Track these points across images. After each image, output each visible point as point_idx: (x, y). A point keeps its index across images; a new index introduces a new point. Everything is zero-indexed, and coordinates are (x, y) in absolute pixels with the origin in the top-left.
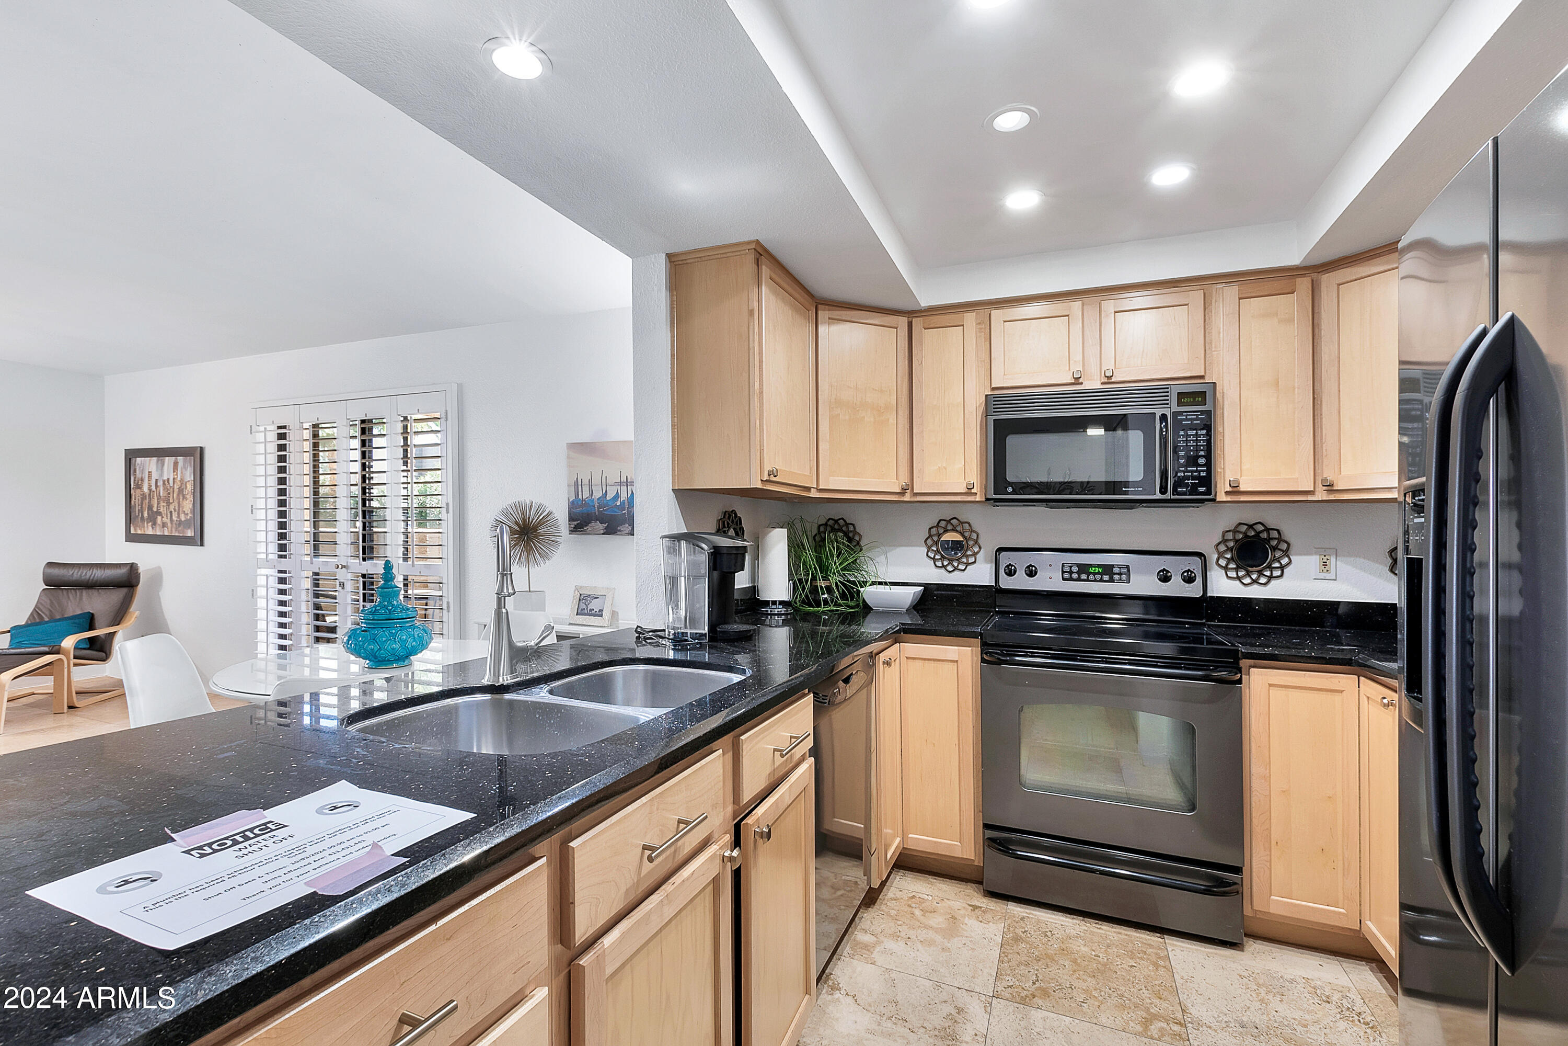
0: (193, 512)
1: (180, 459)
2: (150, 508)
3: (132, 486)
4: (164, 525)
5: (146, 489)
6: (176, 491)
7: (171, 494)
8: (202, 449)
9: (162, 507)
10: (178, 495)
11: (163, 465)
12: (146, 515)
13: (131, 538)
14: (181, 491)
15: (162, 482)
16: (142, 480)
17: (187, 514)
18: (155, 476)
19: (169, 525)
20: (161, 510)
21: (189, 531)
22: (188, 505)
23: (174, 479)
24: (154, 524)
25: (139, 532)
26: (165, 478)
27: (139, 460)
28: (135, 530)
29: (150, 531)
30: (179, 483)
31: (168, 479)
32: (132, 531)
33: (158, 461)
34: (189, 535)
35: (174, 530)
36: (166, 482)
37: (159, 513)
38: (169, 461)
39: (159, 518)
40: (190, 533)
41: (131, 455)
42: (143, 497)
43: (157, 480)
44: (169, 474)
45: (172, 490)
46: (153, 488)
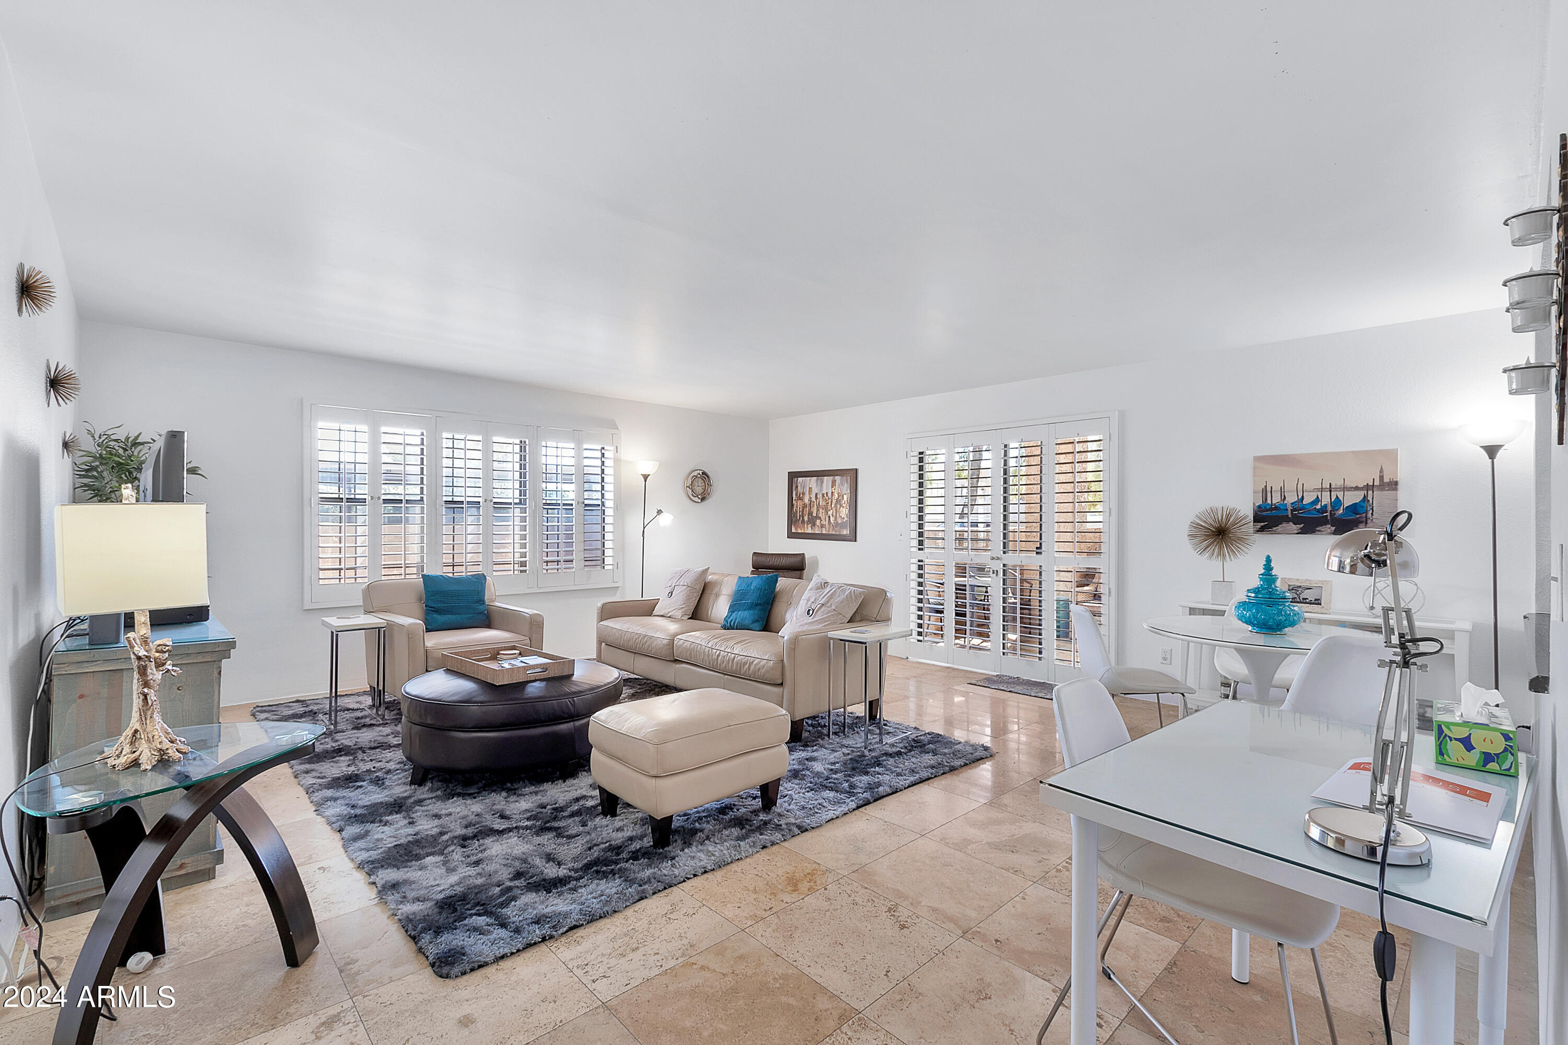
0: (848, 516)
1: (837, 478)
2: (810, 513)
3: (794, 498)
4: (822, 526)
5: (806, 500)
6: (834, 501)
7: (830, 504)
8: (856, 469)
9: (821, 513)
10: (836, 504)
11: (822, 482)
12: (806, 518)
13: (791, 535)
14: (838, 501)
15: (821, 495)
16: (803, 494)
17: (844, 518)
18: (815, 491)
19: (827, 526)
20: (820, 515)
21: (845, 530)
22: (844, 512)
23: (832, 492)
24: (814, 525)
25: (800, 531)
26: (824, 492)
27: (800, 479)
28: (796, 530)
29: (809, 531)
30: (837, 496)
31: (827, 493)
32: (793, 530)
33: (817, 480)
34: (845, 533)
35: (831, 530)
36: (825, 495)
37: (818, 517)
38: (827, 480)
39: (818, 521)
40: (846, 532)
41: (793, 476)
42: (805, 506)
43: (816, 494)
44: (827, 488)
45: (830, 500)
46: (813, 499)
